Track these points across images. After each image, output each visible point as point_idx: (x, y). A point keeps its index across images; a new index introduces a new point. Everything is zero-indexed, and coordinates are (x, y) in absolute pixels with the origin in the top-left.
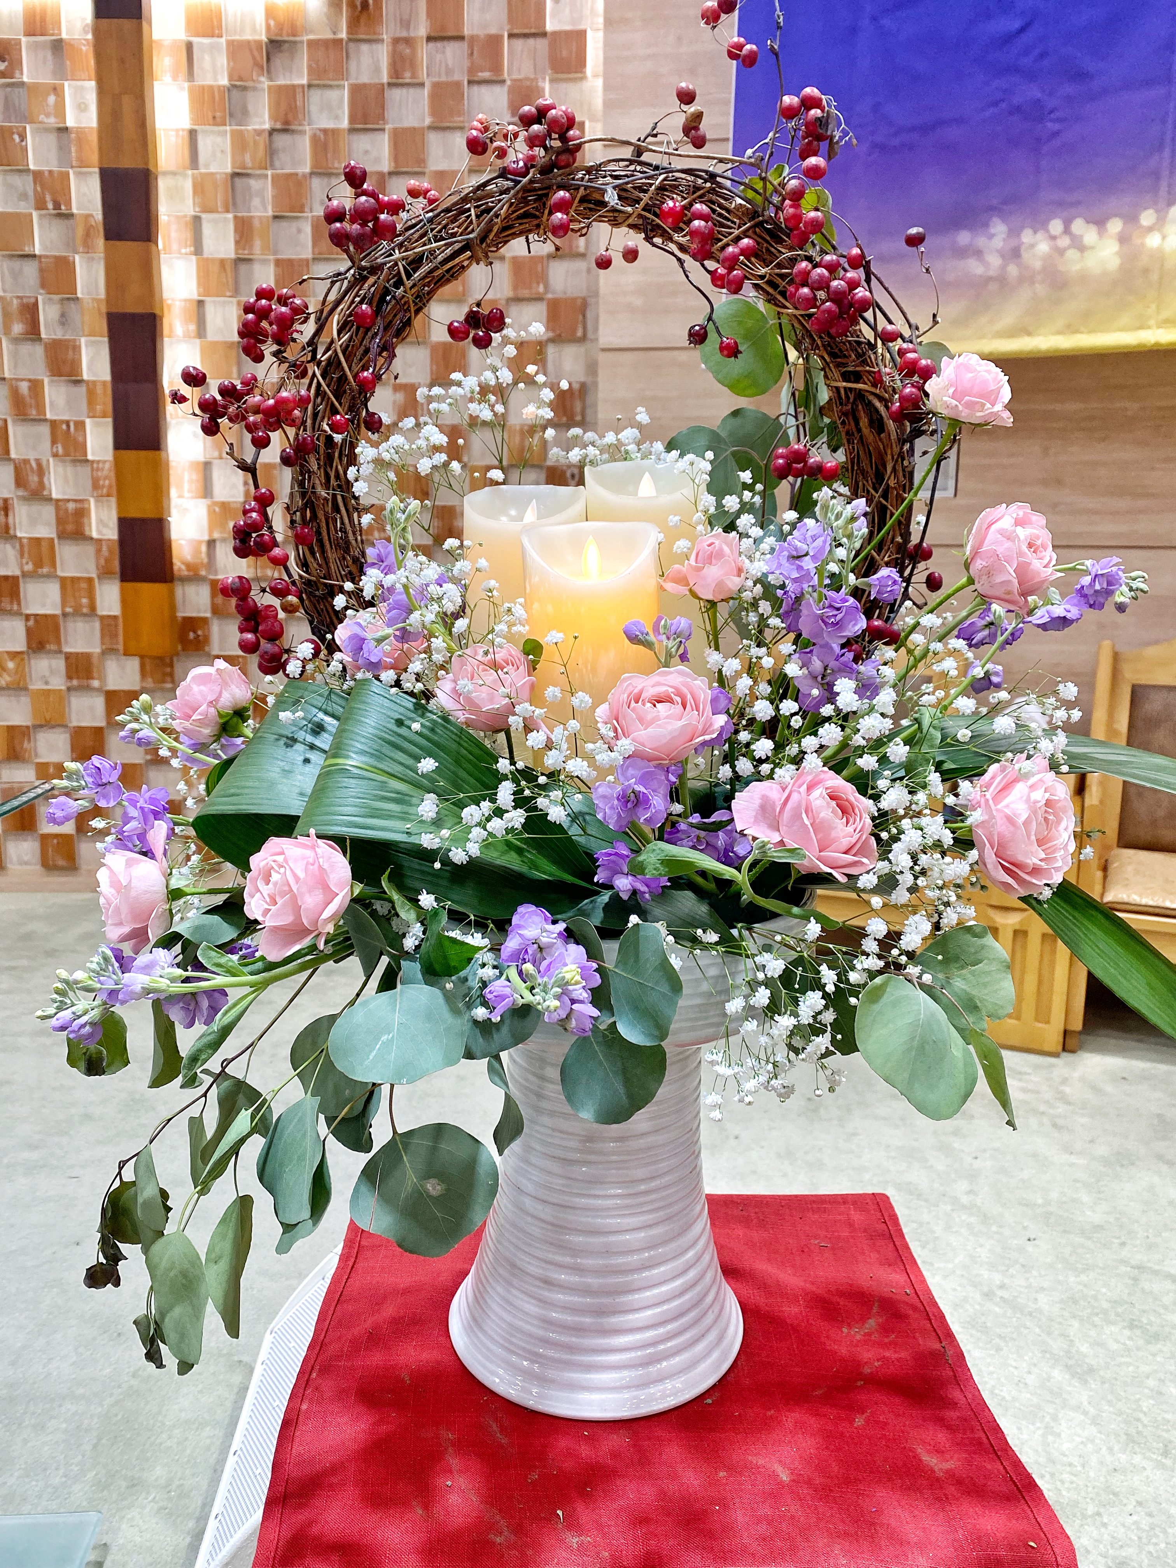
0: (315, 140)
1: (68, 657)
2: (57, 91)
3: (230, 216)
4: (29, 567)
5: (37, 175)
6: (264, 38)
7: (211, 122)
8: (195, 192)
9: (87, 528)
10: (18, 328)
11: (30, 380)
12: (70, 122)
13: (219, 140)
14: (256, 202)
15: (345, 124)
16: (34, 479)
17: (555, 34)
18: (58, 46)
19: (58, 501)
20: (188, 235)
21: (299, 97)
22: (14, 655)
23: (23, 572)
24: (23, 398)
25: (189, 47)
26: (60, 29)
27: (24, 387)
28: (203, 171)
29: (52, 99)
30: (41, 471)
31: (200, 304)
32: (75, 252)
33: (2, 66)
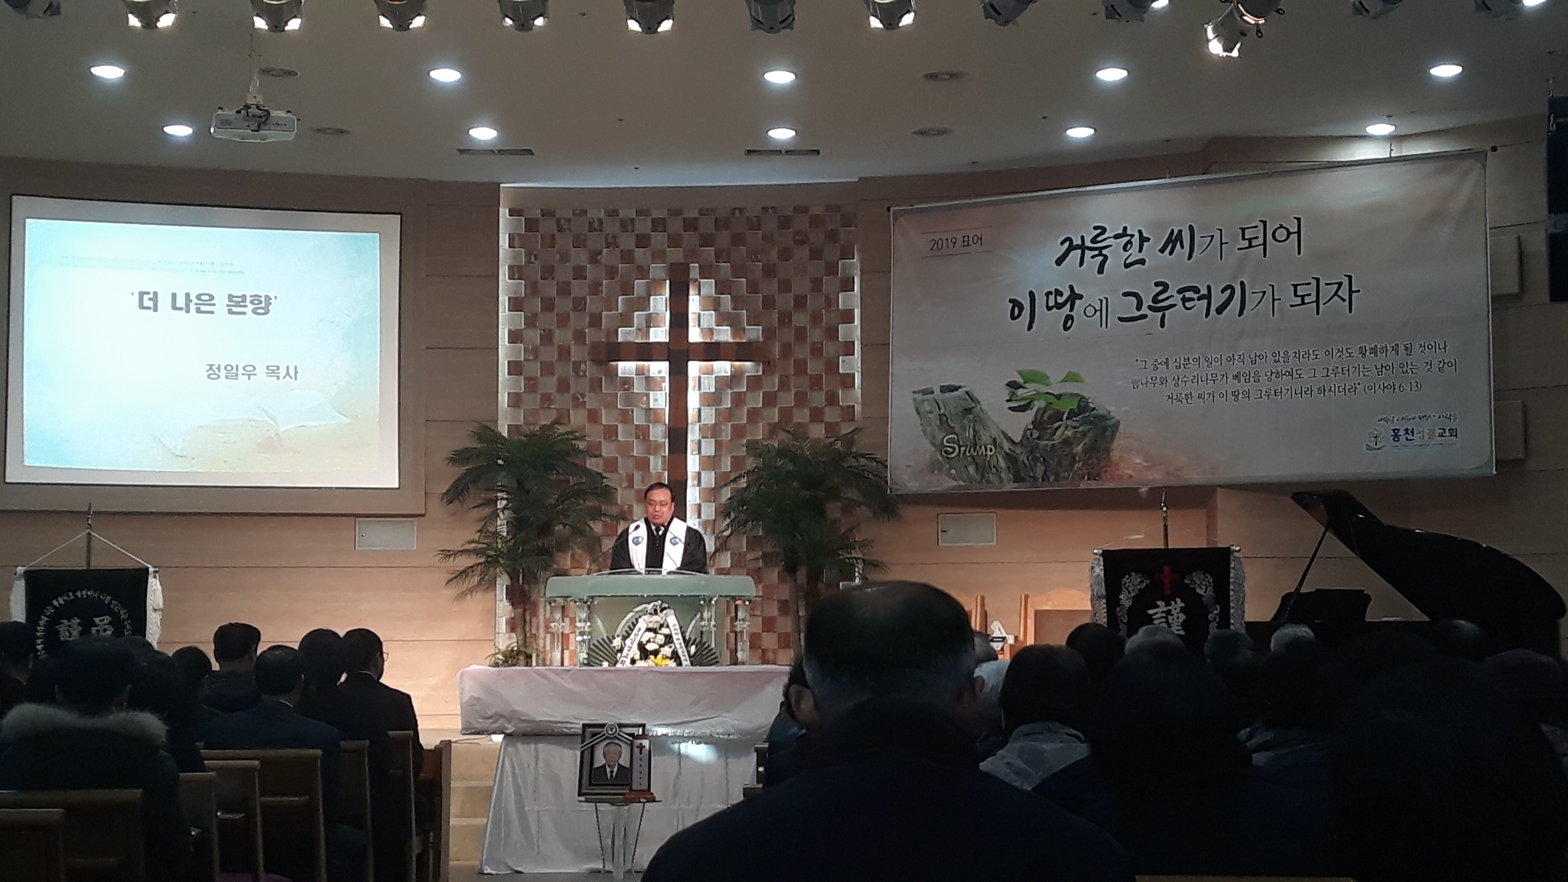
0: (748, 411)
2: (648, 396)
3: (713, 440)
5: (637, 427)
6: (729, 374)
7: (707, 405)
8: (700, 432)
12: (651, 406)
13: (710, 412)
14: (723, 434)
15: (760, 405)
17: (844, 374)
18: (648, 379)
20: (697, 446)
21: (742, 397)
25: (700, 378)
26: (651, 375)
27: (626, 507)
28: (702, 423)
29: (645, 398)
31: (699, 474)
32: (649, 454)
33: (626, 387)
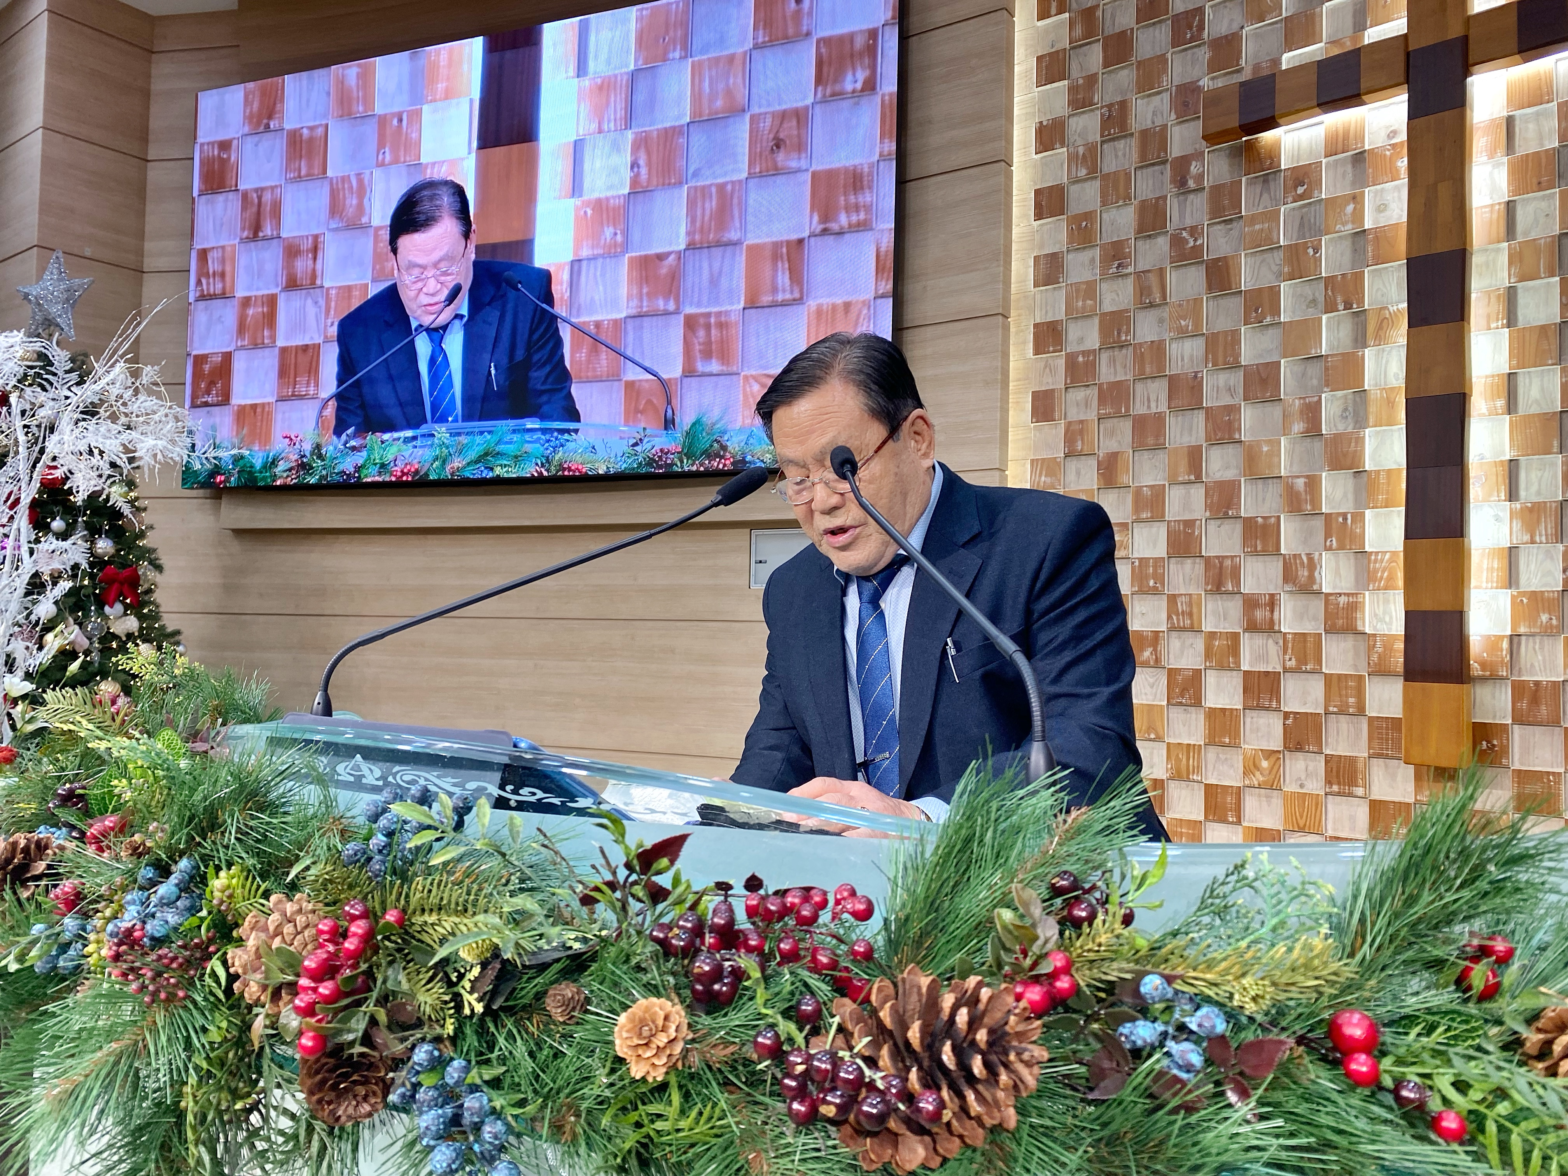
1: (1328, 759)
2: (1357, 199)
3: (1555, 279)
4: (1292, 663)
5: (1329, 281)
7: (1535, 188)
8: (1510, 263)
9: (1359, 623)
10: (1298, 427)
11: (1307, 477)
12: (1368, 225)
13: (1544, 204)
16: (1304, 573)
18: (1360, 158)
19: (1327, 595)
20: (1502, 308)
22: (1269, 754)
23: (1284, 668)
24: (1298, 493)
25: (1510, 120)
26: (1363, 142)
27: (1300, 483)
28: (1520, 239)
29: (1350, 208)
30: (1312, 565)
31: (1511, 377)
32: (1365, 346)
33: (1300, 190)
